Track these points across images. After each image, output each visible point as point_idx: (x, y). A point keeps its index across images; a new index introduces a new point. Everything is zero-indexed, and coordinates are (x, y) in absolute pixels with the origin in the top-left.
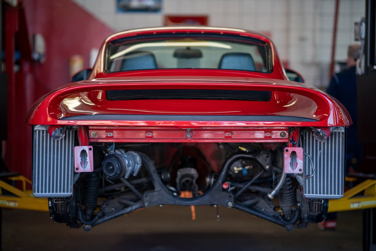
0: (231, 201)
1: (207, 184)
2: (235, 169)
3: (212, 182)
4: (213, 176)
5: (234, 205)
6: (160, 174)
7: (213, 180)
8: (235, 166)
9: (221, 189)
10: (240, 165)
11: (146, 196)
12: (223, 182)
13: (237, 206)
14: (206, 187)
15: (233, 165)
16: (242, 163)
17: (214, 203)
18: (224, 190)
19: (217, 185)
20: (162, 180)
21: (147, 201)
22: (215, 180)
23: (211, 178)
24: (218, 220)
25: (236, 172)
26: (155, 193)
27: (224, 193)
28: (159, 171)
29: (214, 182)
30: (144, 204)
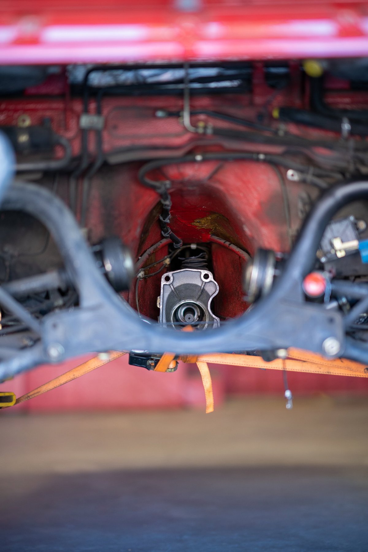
0: (333, 335)
1: (253, 289)
2: (337, 244)
3: (269, 280)
4: (271, 261)
5: (342, 346)
6: (99, 256)
7: (270, 272)
8: (335, 237)
9: (300, 299)
10: (350, 232)
11: (55, 326)
12: (306, 275)
13: (355, 353)
14: (249, 298)
15: (328, 235)
16: (355, 226)
17: (279, 342)
18: (309, 299)
19: (287, 285)
20: (106, 275)
21: (57, 342)
22: (278, 272)
23: (263, 265)
24: (289, 406)
25: (340, 254)
26: (83, 316)
27: (311, 311)
28: (98, 248)
29: (275, 277)
30: (46, 351)
